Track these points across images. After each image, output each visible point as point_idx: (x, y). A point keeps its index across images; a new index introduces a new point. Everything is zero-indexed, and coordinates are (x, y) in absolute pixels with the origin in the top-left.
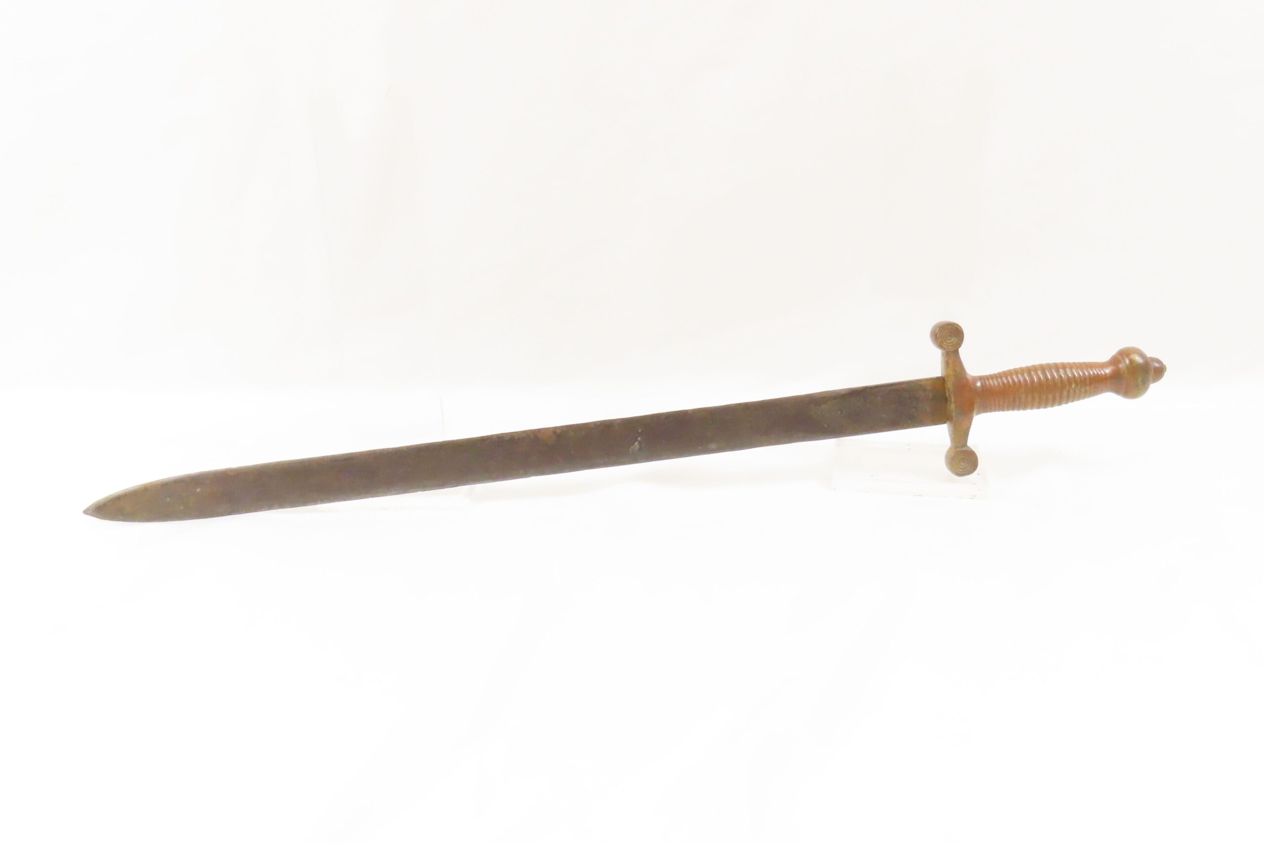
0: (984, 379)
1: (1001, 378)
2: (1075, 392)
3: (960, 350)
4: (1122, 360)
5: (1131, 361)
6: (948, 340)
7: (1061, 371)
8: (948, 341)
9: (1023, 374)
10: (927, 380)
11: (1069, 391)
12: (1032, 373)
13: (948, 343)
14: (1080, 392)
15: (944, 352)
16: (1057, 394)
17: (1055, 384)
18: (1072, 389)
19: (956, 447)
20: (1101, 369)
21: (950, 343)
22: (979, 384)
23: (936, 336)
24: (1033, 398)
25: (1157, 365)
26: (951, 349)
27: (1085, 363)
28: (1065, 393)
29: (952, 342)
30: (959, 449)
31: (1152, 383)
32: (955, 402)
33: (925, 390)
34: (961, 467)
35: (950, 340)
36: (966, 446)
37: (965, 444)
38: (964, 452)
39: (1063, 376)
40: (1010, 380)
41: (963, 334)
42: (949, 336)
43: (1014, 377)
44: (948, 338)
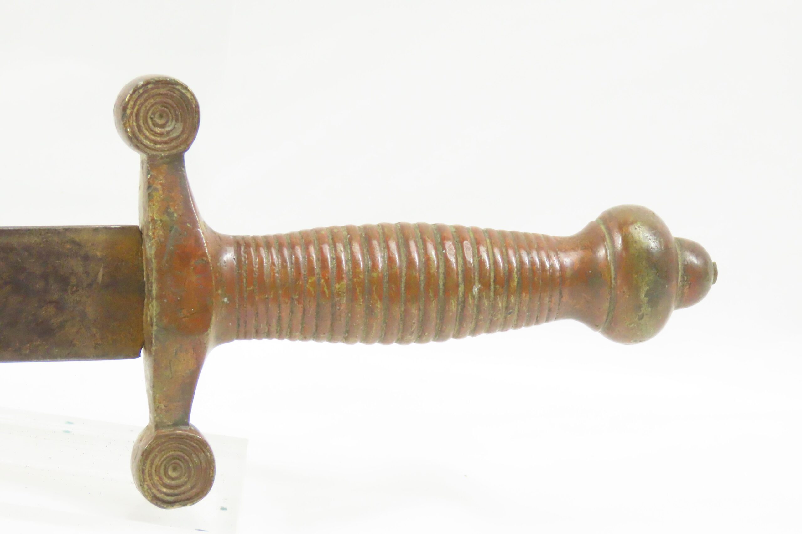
0: (247, 245)
1: (292, 247)
2: (479, 310)
3: (187, 156)
4: (607, 236)
5: (627, 241)
6: (155, 125)
7: (450, 247)
8: (158, 130)
9: (350, 243)
10: (96, 230)
11: (463, 304)
12: (375, 242)
13: (155, 134)
14: (494, 306)
15: (145, 156)
16: (433, 306)
17: (430, 278)
18: (473, 297)
19: (158, 425)
20: (552, 254)
21: (161, 134)
22: (229, 256)
23: (125, 109)
24: (370, 311)
25: (693, 259)
26: (163, 150)
27: (516, 236)
28: (454, 306)
29: (168, 133)
30: (165, 431)
31: (678, 307)
32: (160, 297)
33: (86, 258)
34: (168, 481)
35: (163, 126)
36: (187, 424)
37: (184, 420)
38: (180, 438)
39: (452, 259)
40: (314, 256)
41: (198, 113)
42: (161, 116)
43: (327, 249)
44: (160, 122)
